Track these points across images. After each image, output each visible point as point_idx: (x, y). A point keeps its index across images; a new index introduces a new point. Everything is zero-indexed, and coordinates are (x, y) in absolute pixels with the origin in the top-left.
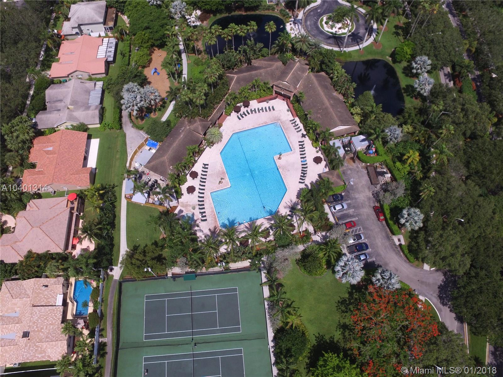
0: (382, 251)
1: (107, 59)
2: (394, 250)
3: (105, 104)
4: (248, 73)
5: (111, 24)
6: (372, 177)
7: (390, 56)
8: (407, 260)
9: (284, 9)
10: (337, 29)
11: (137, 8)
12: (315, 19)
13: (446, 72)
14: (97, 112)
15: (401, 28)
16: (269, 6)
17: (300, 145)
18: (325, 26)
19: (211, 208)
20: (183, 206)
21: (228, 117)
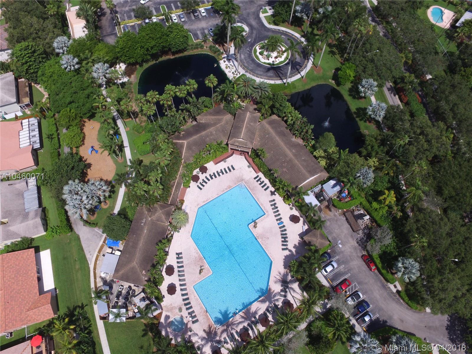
0: (382, 304)
1: (33, 147)
2: (394, 299)
3: (45, 204)
4: (198, 135)
5: (27, 100)
6: (352, 223)
7: (333, 79)
8: (409, 307)
9: (212, 44)
10: (273, 59)
11: (52, 78)
12: (248, 51)
13: (389, 87)
14: (38, 220)
15: (334, 46)
16: (197, 45)
17: (271, 205)
18: (260, 57)
19: (199, 304)
20: (167, 311)
21: (188, 189)
